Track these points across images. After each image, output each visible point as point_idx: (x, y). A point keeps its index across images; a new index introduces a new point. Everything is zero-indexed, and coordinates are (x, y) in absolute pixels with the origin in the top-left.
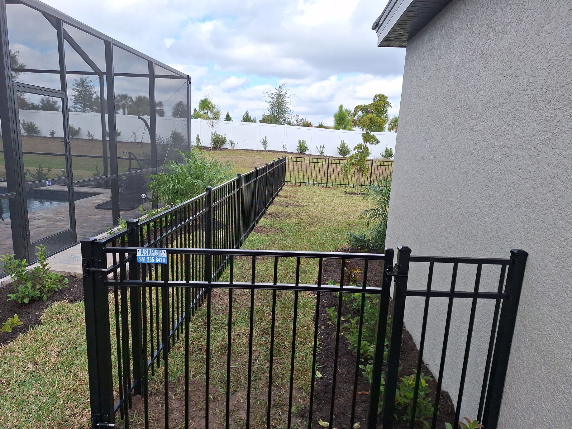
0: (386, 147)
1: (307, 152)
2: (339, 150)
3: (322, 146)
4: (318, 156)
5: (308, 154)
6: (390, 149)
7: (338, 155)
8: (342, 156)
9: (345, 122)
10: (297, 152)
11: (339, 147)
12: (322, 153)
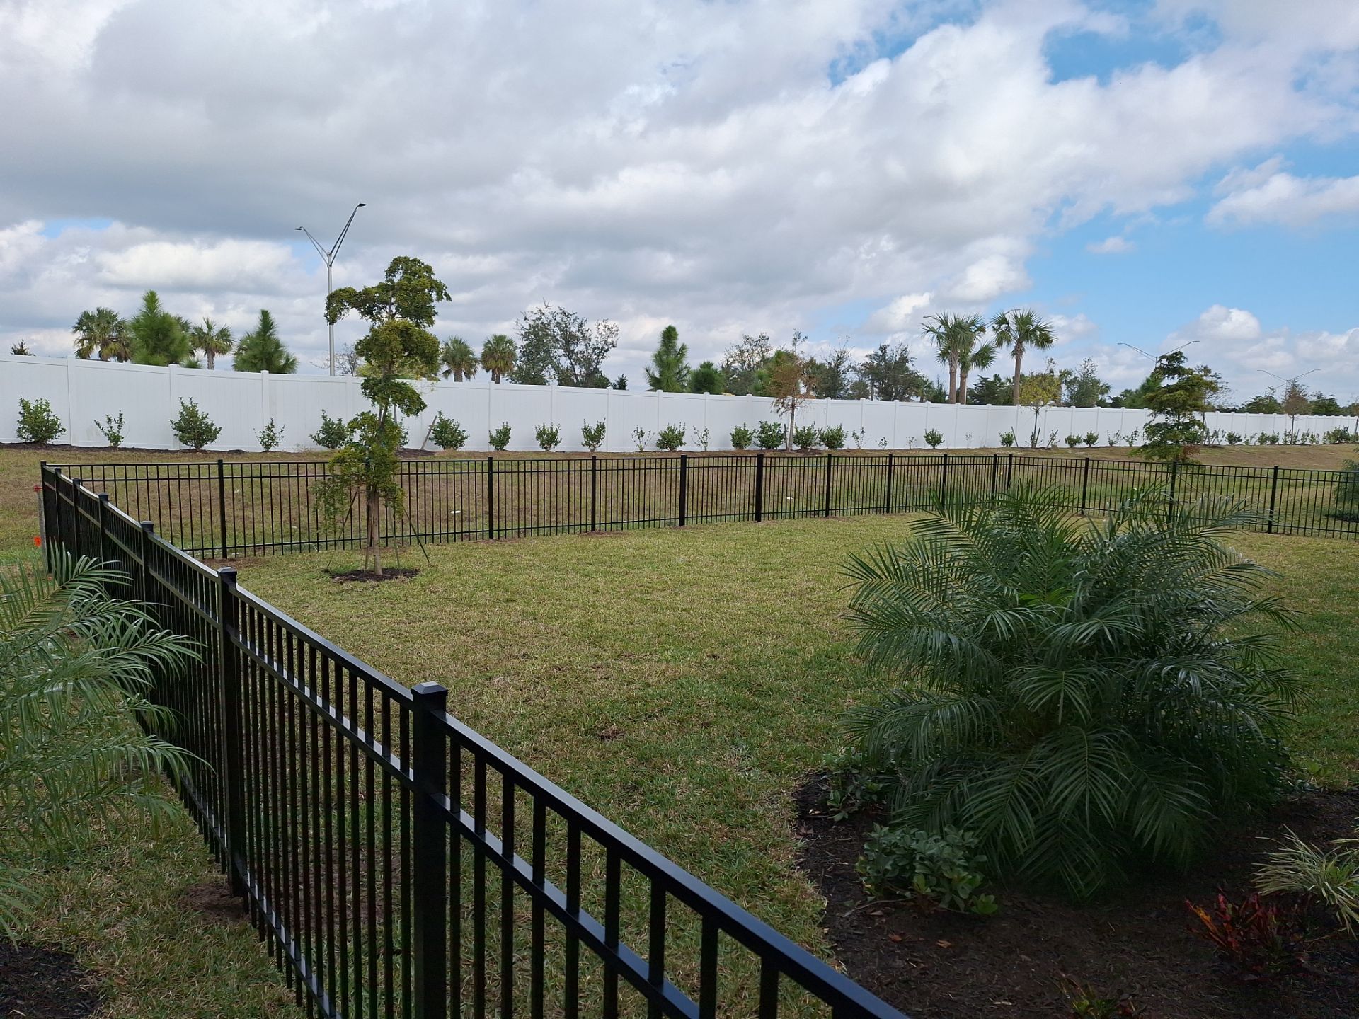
0: (324, 417)
1: (58, 440)
2: (179, 427)
3: (115, 417)
4: (105, 449)
5: (64, 447)
6: (336, 422)
7: (174, 444)
8: (190, 446)
9: (172, 343)
10: (19, 440)
11: (177, 419)
12: (115, 439)
